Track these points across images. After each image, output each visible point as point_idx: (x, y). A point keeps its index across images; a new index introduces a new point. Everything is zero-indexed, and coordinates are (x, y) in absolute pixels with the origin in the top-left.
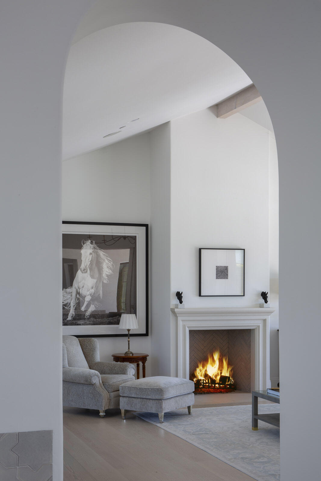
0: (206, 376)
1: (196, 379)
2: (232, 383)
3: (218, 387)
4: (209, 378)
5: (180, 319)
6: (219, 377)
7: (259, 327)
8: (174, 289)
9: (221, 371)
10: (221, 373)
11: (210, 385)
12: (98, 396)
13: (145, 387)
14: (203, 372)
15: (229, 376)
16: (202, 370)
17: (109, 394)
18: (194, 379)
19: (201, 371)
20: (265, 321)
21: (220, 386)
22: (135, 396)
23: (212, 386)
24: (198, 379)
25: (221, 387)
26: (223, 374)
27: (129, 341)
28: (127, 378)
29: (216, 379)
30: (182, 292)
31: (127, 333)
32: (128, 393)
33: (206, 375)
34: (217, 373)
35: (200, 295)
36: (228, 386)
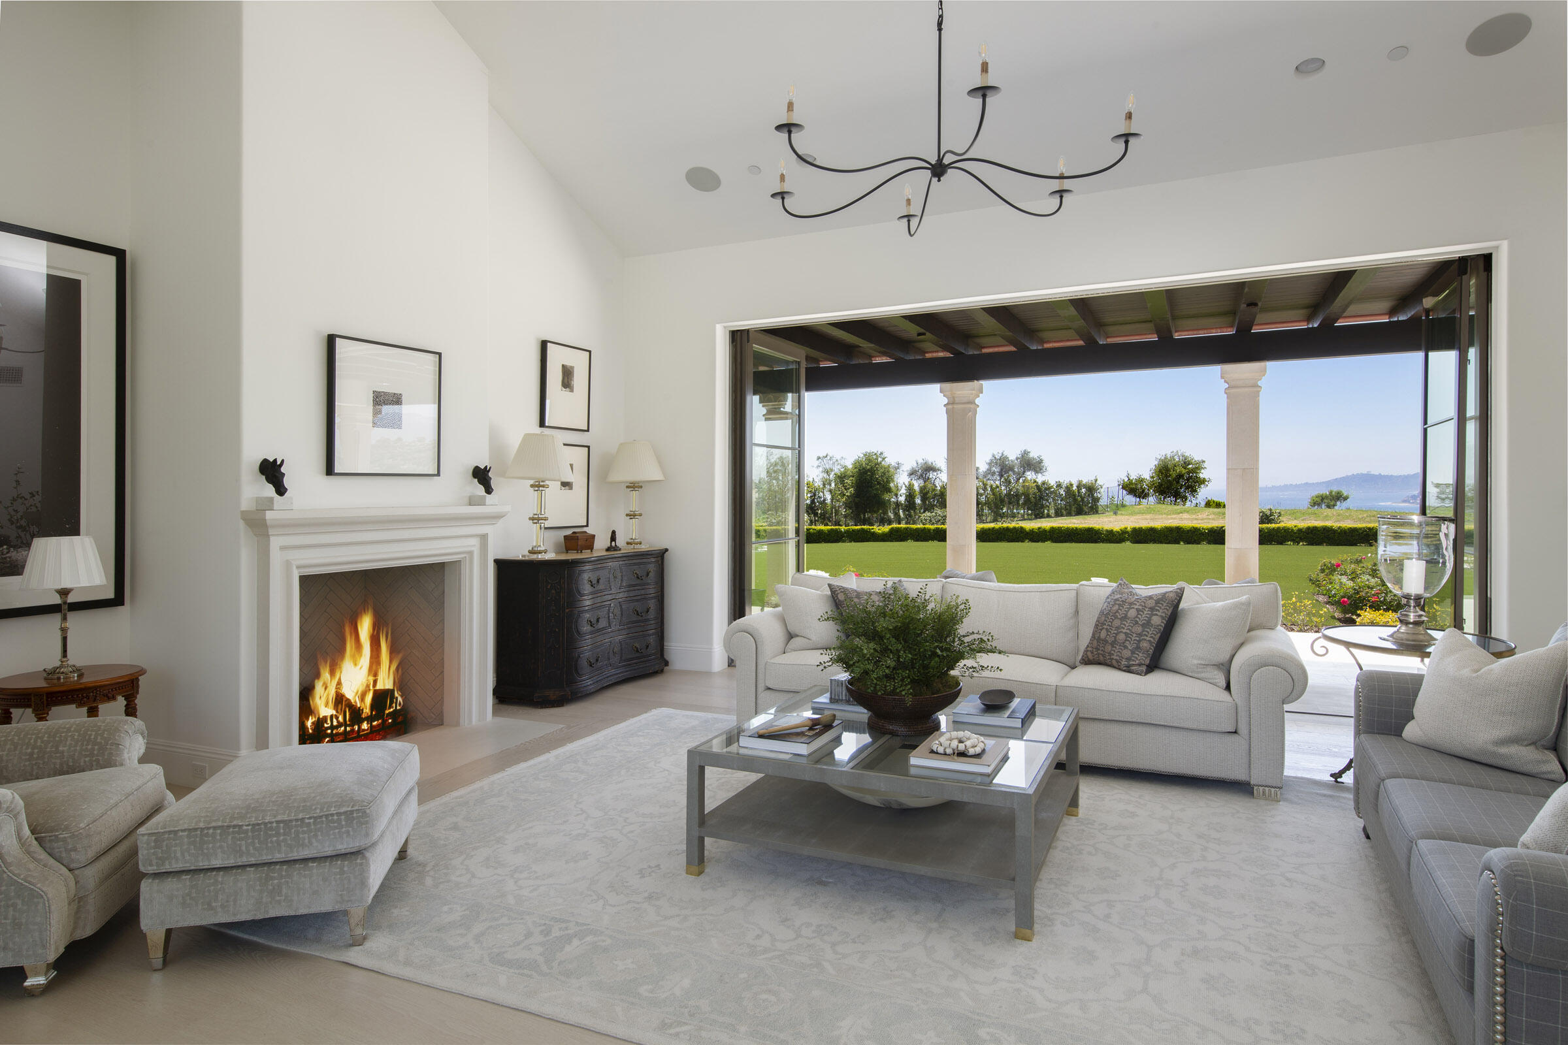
0: (339, 703)
1: (314, 720)
2: (398, 708)
3: (367, 730)
4: (346, 706)
5: (275, 543)
6: (369, 698)
7: (471, 553)
8: (254, 451)
9: (375, 675)
10: (375, 682)
11: (348, 729)
12: (19, 902)
13: (279, 818)
14: (332, 691)
15: (392, 688)
16: (328, 685)
17: (76, 877)
18: (308, 719)
19: (326, 689)
20: (484, 538)
21: (371, 724)
22: (230, 862)
23: (353, 730)
24: (319, 718)
25: (375, 726)
26: (379, 686)
27: (64, 630)
28: (139, 783)
29: (363, 706)
30: (283, 461)
31: (56, 600)
32: (187, 857)
33: (340, 700)
34: (365, 685)
35: (330, 470)
36: (390, 721)
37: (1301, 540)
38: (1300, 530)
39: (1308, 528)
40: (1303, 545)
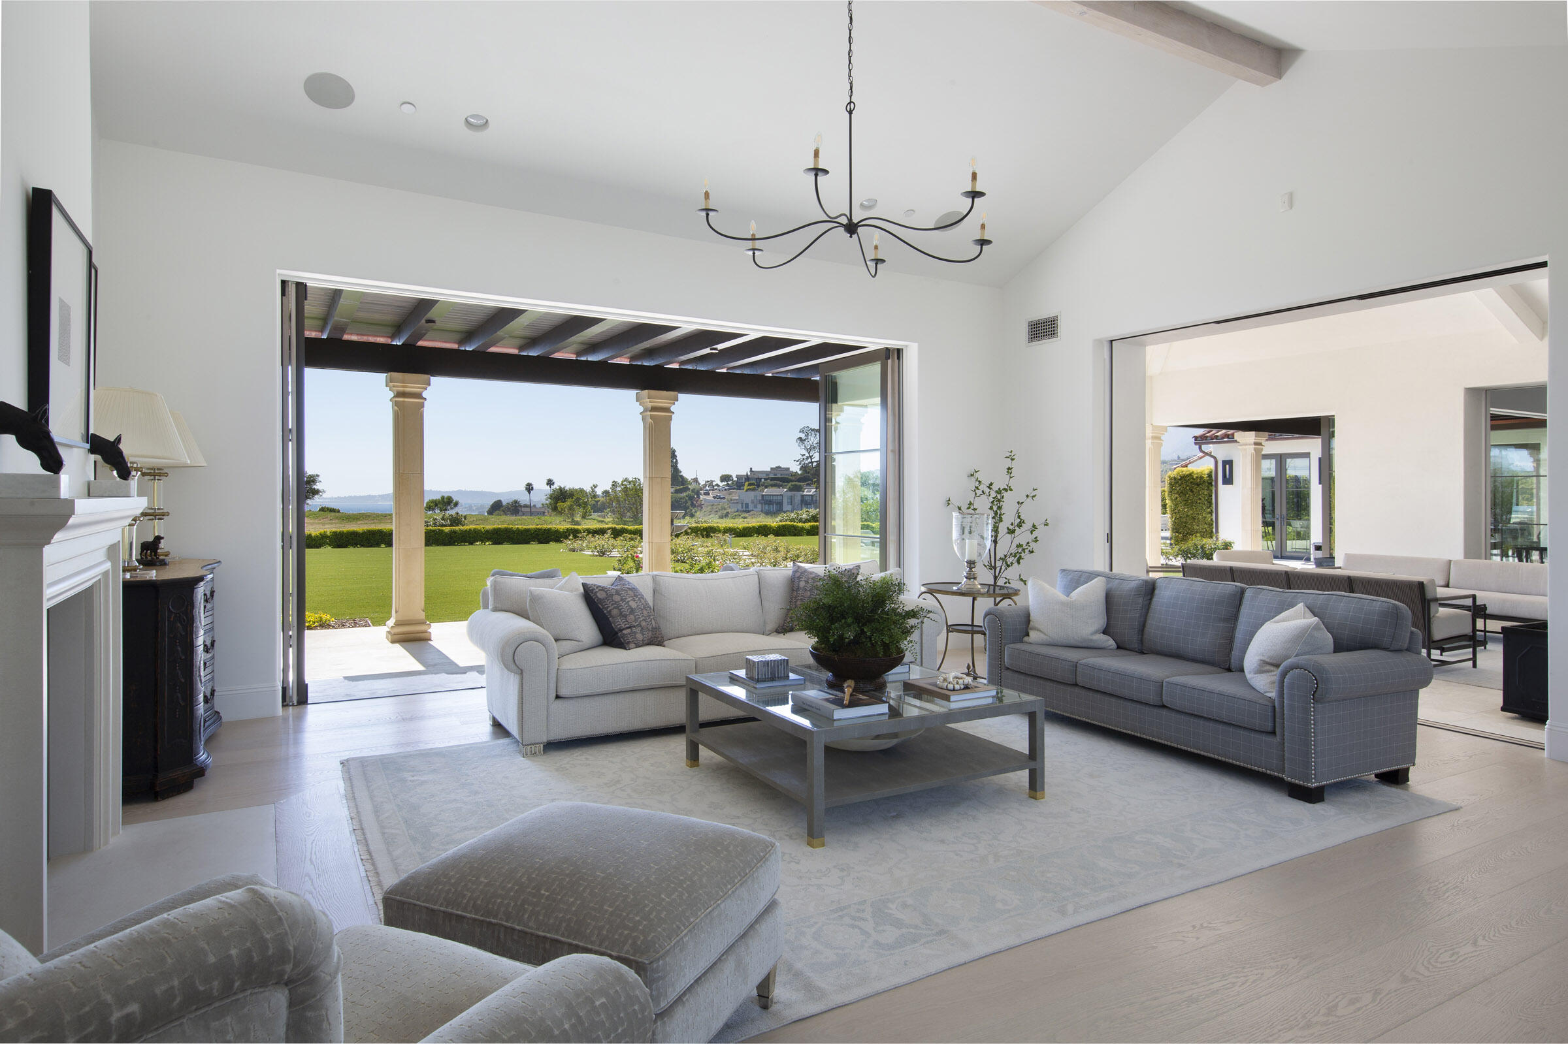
7: (107, 573)
20: (115, 548)
37: (488, 540)
38: (487, 531)
39: (494, 529)
40: (489, 544)
